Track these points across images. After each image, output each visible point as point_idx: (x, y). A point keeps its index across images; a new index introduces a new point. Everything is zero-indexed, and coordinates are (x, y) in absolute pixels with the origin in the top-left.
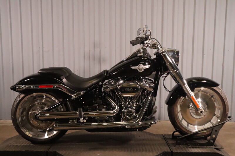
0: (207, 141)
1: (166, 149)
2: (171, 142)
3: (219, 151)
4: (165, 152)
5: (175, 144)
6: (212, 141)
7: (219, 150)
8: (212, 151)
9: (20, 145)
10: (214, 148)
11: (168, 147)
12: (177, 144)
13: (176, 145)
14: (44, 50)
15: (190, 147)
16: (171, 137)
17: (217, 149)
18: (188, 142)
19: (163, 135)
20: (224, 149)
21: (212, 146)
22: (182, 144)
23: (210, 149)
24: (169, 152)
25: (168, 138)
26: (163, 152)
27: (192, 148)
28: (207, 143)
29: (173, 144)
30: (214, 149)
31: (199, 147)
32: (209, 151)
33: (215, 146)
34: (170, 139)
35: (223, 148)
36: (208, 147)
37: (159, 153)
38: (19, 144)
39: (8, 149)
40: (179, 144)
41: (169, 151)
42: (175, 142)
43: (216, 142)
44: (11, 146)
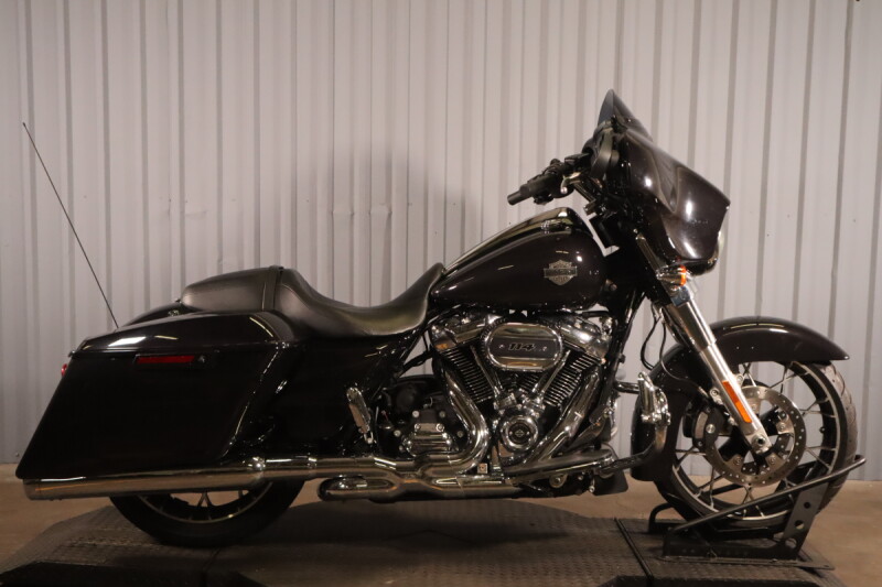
0: (774, 544)
1: (631, 568)
2: (645, 544)
3: (818, 578)
4: (625, 577)
5: (661, 552)
6: (792, 544)
7: (819, 576)
8: (793, 578)
9: (106, 546)
10: (801, 568)
11: (634, 561)
12: (667, 550)
13: (665, 554)
14: (187, 212)
15: (712, 560)
16: (645, 529)
17: (812, 571)
18: (707, 544)
19: (615, 520)
20: (836, 573)
21: (794, 559)
22: (684, 551)
23: (786, 569)
24: (638, 578)
25: (636, 530)
26: (619, 578)
27: (723, 564)
28: (774, 547)
29: (652, 550)
30: (798, 570)
31: (748, 560)
32: (783, 578)
33: (802, 560)
34: (643, 533)
35: (833, 569)
36: (779, 562)
37: (603, 580)
38: (101, 540)
39: (63, 558)
40: (675, 552)
41: (640, 573)
42: (658, 544)
43: (805, 548)
44: (72, 546)
